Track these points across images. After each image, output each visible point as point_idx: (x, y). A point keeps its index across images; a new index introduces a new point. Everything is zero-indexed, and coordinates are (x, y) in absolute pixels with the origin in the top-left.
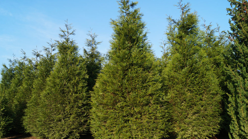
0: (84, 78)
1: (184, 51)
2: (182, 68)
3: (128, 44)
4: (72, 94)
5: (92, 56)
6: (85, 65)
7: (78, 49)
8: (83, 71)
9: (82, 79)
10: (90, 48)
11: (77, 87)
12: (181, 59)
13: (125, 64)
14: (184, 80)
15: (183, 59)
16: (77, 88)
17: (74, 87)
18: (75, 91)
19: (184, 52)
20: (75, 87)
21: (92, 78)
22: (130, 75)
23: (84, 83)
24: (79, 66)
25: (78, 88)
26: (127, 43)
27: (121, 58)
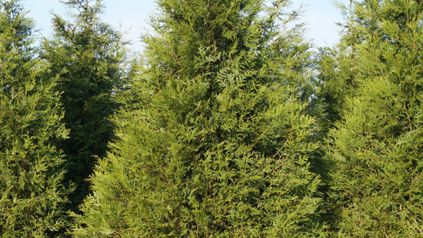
0: (53, 140)
1: (409, 73)
2: (397, 132)
3: (207, 54)
4: (10, 197)
5: (83, 40)
6: (57, 93)
7: (32, 30)
8: (49, 113)
9: (46, 144)
10: (77, 10)
11: (28, 170)
12: (396, 100)
13: (191, 135)
14: (399, 180)
15: (403, 100)
16: (29, 177)
17: (17, 174)
18: (22, 186)
19: (408, 78)
20: (22, 174)
21: (81, 124)
22: (207, 172)
23: (53, 155)
24: (37, 97)
25: (31, 176)
26: (204, 53)
27: (179, 107)
